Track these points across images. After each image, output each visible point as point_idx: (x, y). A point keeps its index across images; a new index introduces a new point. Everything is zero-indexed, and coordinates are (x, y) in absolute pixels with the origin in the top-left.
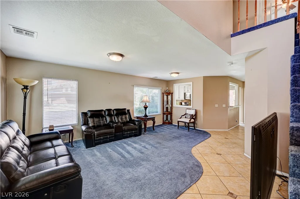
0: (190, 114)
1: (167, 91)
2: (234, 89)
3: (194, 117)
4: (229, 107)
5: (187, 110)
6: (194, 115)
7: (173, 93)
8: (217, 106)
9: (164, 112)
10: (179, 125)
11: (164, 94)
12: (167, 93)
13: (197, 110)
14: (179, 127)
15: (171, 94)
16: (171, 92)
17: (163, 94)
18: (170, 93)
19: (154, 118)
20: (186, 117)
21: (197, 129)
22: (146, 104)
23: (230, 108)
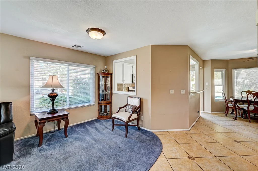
0: (132, 105)
1: (104, 71)
2: (194, 70)
3: (138, 111)
4: (189, 93)
5: (129, 98)
6: (137, 107)
7: (112, 74)
8: (172, 91)
9: (100, 102)
10: (115, 124)
11: (100, 75)
12: (104, 74)
13: (142, 99)
14: (115, 126)
15: (110, 75)
16: (110, 72)
17: (98, 74)
18: (108, 74)
19: (67, 115)
20: (126, 110)
21: (143, 128)
22: (53, 90)
23: (191, 95)
